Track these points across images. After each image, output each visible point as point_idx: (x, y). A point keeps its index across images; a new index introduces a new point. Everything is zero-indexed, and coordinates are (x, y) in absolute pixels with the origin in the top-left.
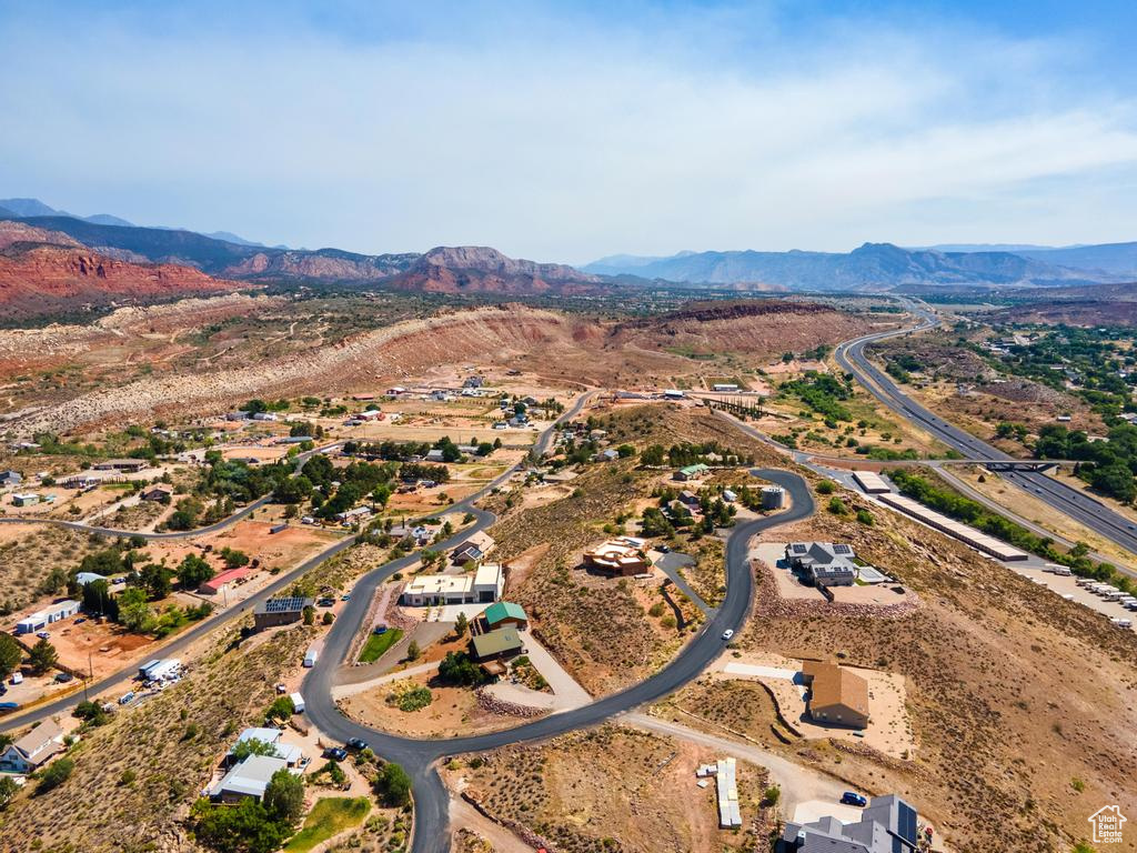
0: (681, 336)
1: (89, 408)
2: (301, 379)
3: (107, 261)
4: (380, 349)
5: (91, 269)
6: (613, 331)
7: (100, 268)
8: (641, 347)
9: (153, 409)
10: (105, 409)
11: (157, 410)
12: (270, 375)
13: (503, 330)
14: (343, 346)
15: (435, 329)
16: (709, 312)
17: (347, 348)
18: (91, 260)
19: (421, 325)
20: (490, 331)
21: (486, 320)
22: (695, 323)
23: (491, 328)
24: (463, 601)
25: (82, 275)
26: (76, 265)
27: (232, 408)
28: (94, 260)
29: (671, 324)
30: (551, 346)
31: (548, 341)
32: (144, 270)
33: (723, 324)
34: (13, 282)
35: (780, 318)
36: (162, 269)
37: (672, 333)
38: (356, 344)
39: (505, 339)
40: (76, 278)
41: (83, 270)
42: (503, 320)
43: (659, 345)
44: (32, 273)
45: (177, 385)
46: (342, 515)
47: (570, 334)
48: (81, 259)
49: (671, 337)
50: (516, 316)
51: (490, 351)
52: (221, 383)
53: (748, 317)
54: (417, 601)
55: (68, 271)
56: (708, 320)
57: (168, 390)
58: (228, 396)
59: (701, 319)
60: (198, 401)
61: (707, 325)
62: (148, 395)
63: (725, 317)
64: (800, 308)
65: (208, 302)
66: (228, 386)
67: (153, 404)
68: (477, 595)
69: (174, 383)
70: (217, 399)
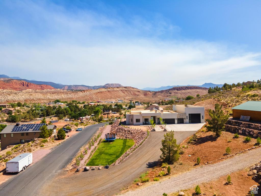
0: (173, 94)
1: (3, 98)
2: (72, 98)
3: (29, 83)
4: (94, 94)
5: (25, 85)
6: (154, 94)
7: (28, 85)
8: (163, 97)
9: (24, 100)
10: (8, 99)
11: (25, 100)
12: (63, 96)
13: (126, 93)
14: (84, 92)
15: (109, 91)
16: (179, 88)
17: (86, 93)
18: (25, 83)
19: (105, 90)
20: (122, 93)
21: (122, 91)
22: (176, 91)
23: (123, 92)
24: (176, 121)
25: (23, 86)
26: (22, 84)
27: (50, 102)
28: (26, 83)
29: (170, 91)
30: (139, 96)
31: (138, 95)
33: (183, 91)
34: (5, 87)
35: (198, 90)
36: (42, 86)
37: (171, 93)
38: (88, 92)
39: (127, 95)
40: (21, 87)
41: (23, 85)
42: (126, 91)
43: (167, 96)
44: (11, 85)
45: (34, 95)
46: (81, 118)
47: (143, 94)
48: (23, 83)
49: (170, 94)
50: (129, 90)
51: (123, 97)
52: (48, 96)
53: (190, 90)
54: (138, 121)
55: (20, 85)
56: (179, 90)
57: (31, 96)
58: (49, 99)
59: (177, 90)
60: (39, 99)
61: (179, 91)
62: (24, 97)
63: (184, 90)
64: (202, 88)
65: (52, 90)
66: (50, 97)
67: (25, 99)
68: (187, 116)
69: (33, 94)
70: (46, 100)
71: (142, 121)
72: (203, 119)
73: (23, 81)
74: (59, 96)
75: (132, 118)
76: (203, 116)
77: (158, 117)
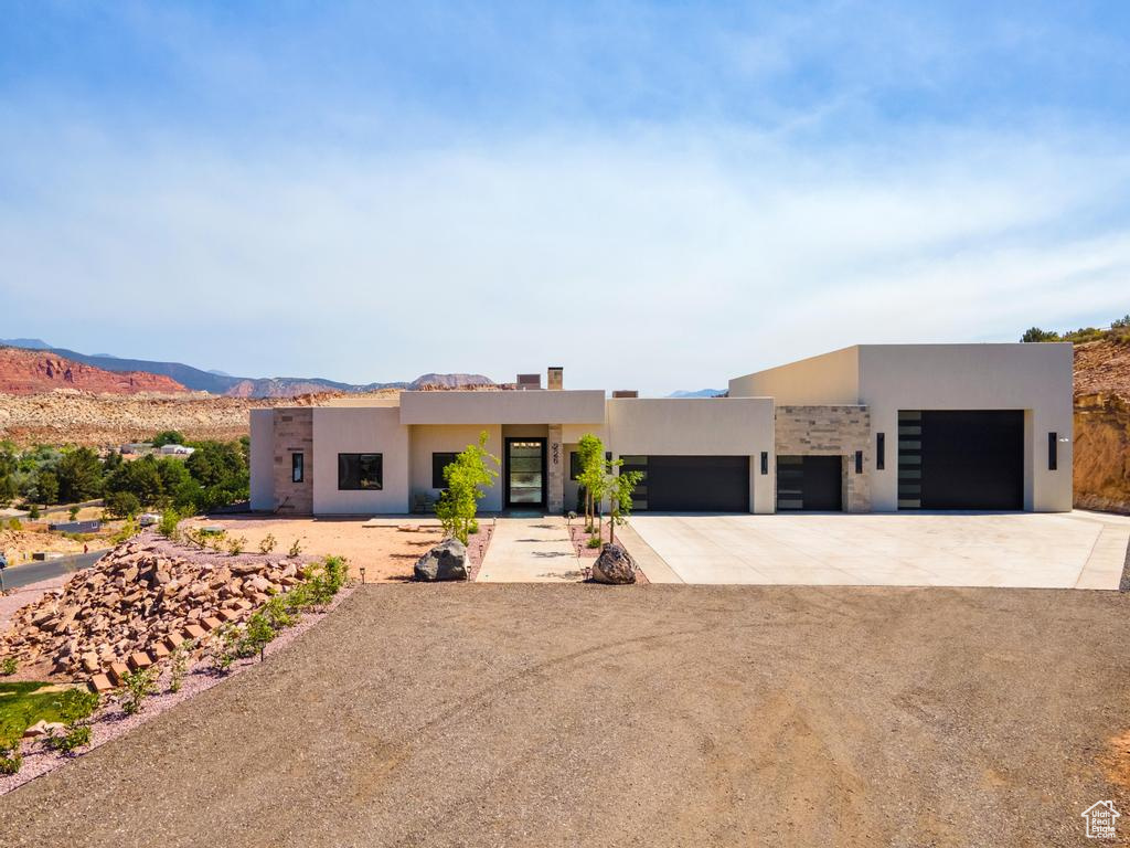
3: (77, 366)
5: (58, 372)
7: (68, 371)
9: (6, 430)
18: (59, 364)
25: (47, 377)
26: (42, 368)
27: (135, 441)
28: (62, 364)
32: (115, 376)
36: (134, 376)
40: (40, 381)
41: (49, 373)
48: (48, 362)
52: (127, 415)
55: (31, 373)
57: (41, 411)
60: (83, 428)
62: (7, 415)
66: (137, 420)
67: (8, 425)
68: (881, 439)
69: (52, 403)
70: (115, 430)
71: (397, 479)
72: (1053, 465)
73: (47, 354)
74: (182, 418)
75: (294, 444)
76: (1053, 437)
77: (570, 438)
